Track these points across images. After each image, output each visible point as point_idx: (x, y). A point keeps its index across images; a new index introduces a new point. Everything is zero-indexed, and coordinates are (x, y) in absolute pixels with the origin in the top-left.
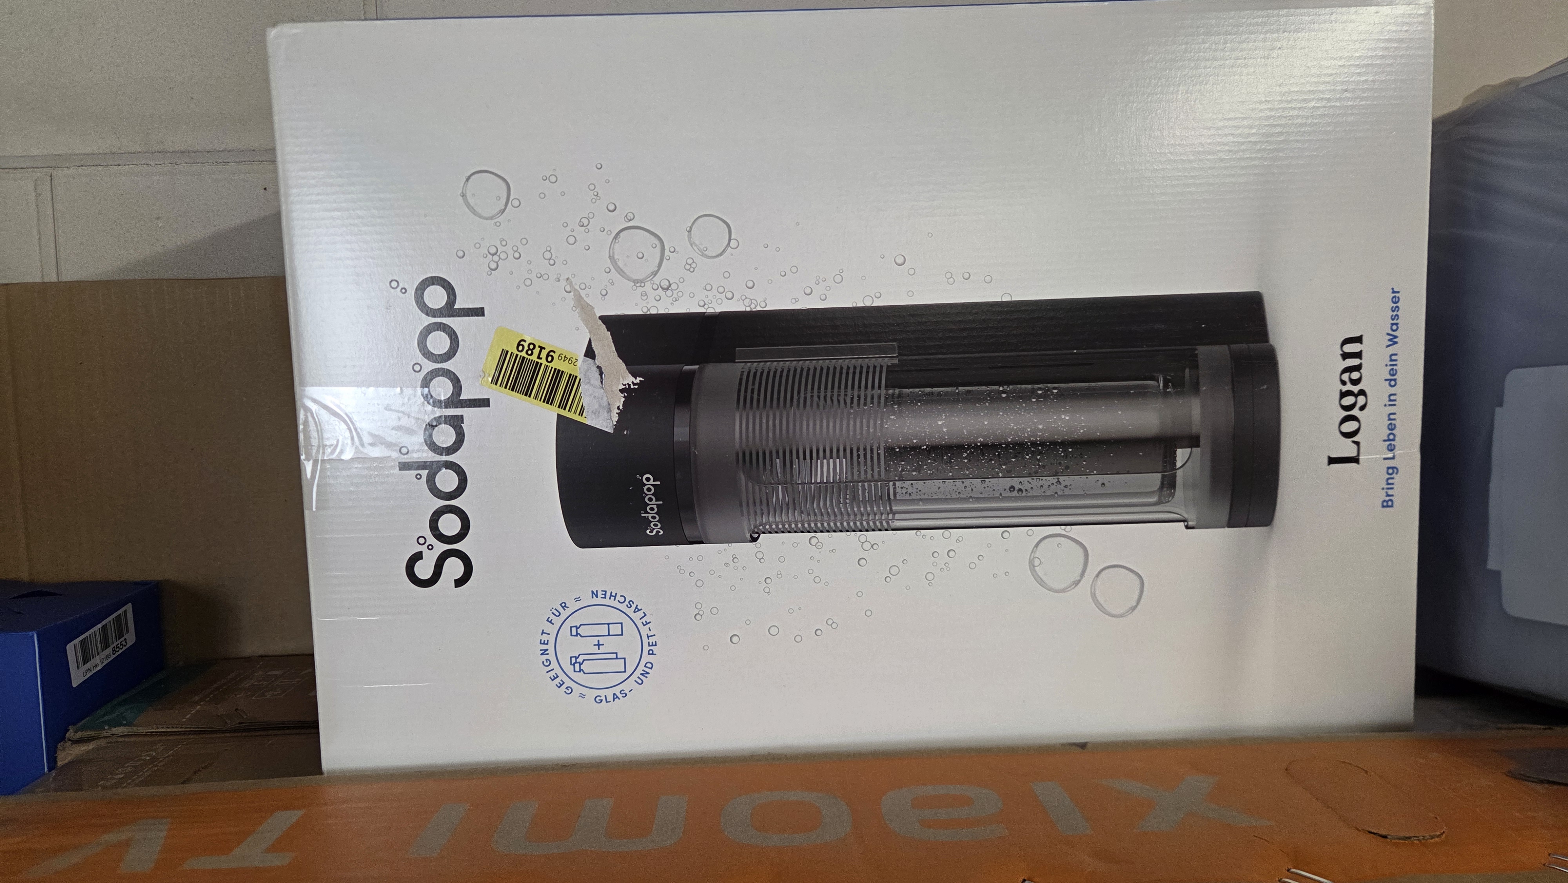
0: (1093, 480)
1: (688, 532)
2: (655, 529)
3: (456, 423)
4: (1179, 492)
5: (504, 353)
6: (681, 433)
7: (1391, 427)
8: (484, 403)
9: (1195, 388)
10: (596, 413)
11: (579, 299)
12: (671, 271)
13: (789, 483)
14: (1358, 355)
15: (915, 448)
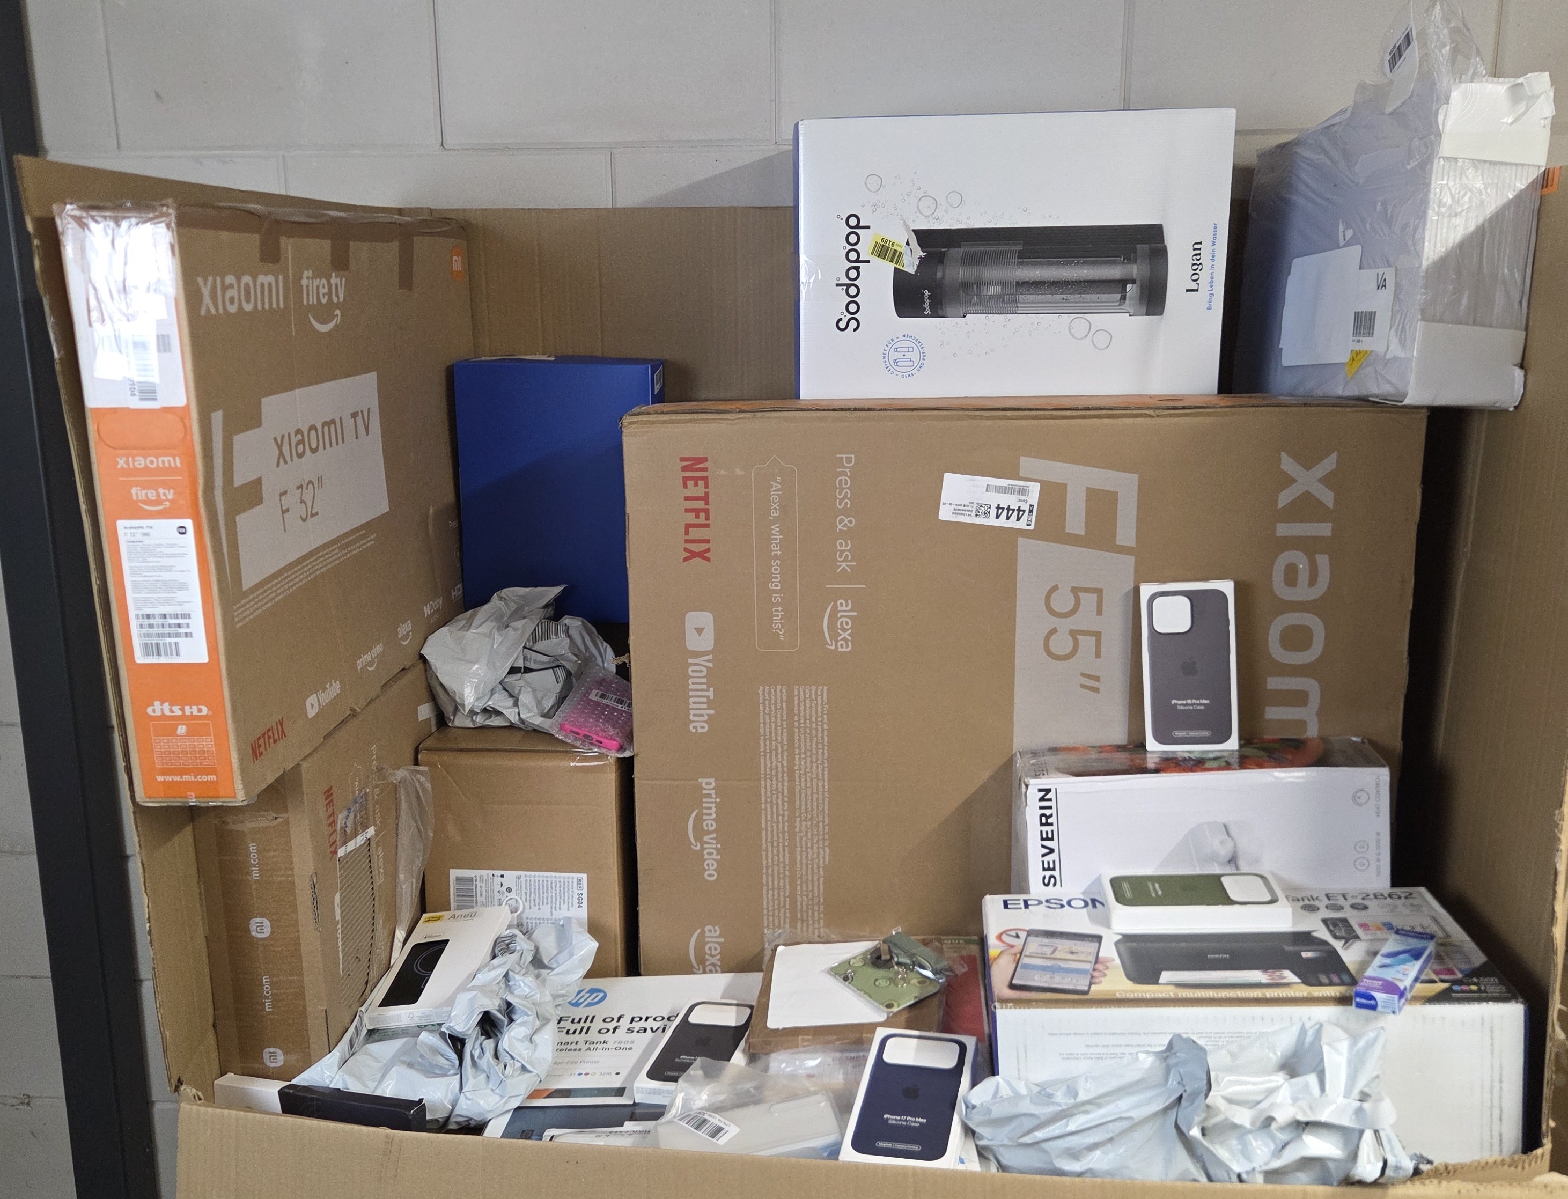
0: (1093, 296)
1: (940, 313)
2: (928, 312)
3: (857, 269)
4: (1127, 302)
5: (876, 243)
6: (939, 275)
7: (1212, 278)
8: (868, 262)
9: (1135, 262)
10: (909, 266)
11: (905, 222)
12: (939, 213)
13: (978, 295)
14: (1200, 249)
15: (1027, 282)
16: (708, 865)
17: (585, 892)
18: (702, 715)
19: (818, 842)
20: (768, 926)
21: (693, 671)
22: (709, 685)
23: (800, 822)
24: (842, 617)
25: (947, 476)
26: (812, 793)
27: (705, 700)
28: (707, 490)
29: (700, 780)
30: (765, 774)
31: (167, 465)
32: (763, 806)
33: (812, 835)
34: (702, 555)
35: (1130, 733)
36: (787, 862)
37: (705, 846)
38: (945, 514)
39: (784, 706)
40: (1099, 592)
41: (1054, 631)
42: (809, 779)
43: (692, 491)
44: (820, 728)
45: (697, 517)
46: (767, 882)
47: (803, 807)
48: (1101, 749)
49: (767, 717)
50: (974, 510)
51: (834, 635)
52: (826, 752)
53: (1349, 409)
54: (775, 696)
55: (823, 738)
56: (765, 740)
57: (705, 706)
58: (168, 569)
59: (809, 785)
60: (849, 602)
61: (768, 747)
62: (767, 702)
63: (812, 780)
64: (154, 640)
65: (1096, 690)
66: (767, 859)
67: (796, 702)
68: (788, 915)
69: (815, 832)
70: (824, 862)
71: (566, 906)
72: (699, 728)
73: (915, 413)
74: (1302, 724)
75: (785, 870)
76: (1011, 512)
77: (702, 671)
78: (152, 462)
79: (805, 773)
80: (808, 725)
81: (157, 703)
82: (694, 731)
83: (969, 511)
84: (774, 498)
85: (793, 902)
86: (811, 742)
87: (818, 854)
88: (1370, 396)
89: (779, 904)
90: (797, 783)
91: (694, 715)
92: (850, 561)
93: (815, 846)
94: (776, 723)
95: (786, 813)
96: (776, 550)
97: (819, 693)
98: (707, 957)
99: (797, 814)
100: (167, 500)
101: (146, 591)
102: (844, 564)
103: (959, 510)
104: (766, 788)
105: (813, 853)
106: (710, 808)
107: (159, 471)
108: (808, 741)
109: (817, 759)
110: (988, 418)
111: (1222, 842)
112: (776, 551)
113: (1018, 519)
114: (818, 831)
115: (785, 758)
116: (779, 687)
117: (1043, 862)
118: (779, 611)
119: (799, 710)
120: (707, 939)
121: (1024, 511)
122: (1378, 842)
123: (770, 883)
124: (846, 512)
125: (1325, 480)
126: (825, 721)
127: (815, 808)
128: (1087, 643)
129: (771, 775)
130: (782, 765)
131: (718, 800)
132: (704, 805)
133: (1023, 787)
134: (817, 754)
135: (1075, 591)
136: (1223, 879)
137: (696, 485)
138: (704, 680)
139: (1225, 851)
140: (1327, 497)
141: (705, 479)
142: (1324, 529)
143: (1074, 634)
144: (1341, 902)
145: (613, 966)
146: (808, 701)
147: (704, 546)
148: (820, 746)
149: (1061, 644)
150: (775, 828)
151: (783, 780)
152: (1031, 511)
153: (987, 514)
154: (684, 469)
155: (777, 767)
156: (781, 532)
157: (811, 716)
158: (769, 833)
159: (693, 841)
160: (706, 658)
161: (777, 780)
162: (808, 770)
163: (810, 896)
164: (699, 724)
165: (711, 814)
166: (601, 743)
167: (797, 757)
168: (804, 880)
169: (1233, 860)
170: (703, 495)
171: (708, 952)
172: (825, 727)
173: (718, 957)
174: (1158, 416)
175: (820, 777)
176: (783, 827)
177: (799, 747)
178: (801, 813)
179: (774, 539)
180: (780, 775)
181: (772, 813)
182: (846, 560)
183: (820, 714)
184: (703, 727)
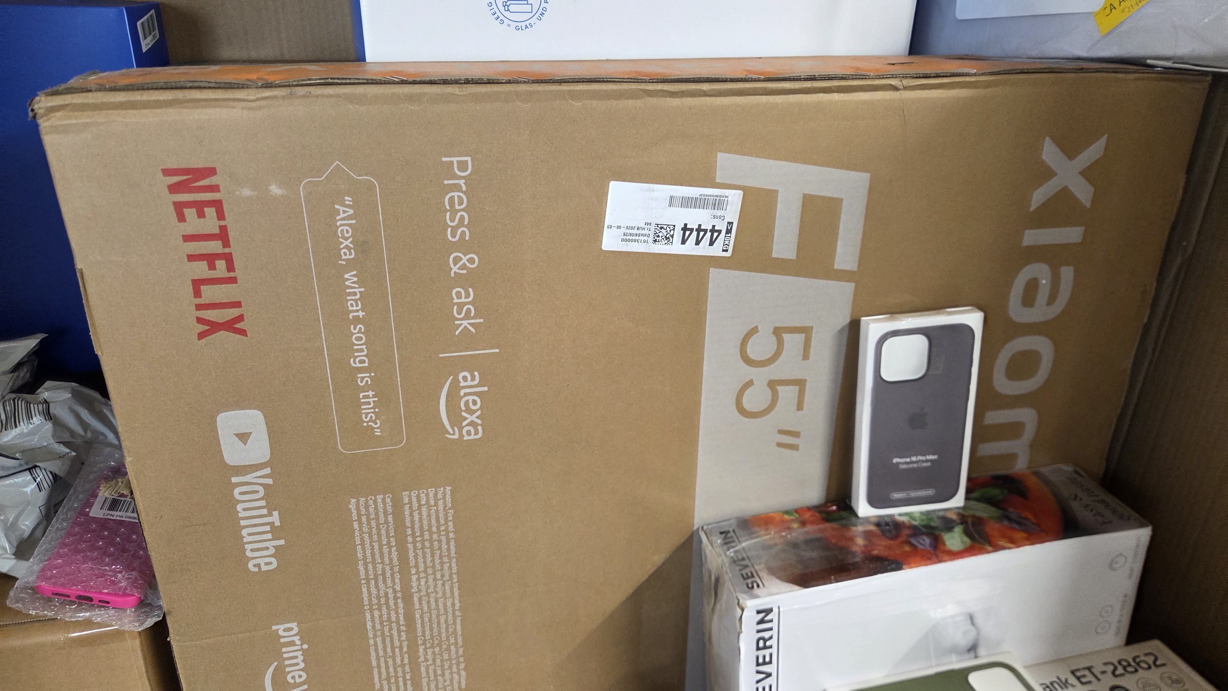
18: (267, 548)
19: (450, 667)
21: (243, 493)
23: (425, 649)
24: (466, 395)
25: (613, 185)
26: (438, 616)
27: (268, 528)
28: (222, 223)
29: (274, 628)
30: (371, 604)
32: (372, 642)
33: (442, 661)
34: (230, 326)
35: (829, 490)
38: (610, 242)
39: (391, 520)
40: (806, 331)
41: (749, 384)
42: (432, 600)
43: (196, 224)
44: (444, 539)
45: (212, 267)
47: (427, 633)
49: (366, 536)
50: (652, 233)
51: (456, 419)
52: (454, 565)
54: (376, 508)
55: (448, 549)
56: (366, 564)
57: (269, 536)
59: (433, 606)
60: (476, 373)
61: (371, 572)
62: (364, 519)
63: (436, 601)
67: (407, 512)
69: (446, 657)
70: (459, 687)
72: (263, 566)
73: (564, 87)
76: (702, 233)
77: (257, 492)
79: (428, 594)
80: (427, 537)
82: (255, 569)
83: (645, 235)
84: (344, 228)
86: (433, 556)
87: (452, 680)
90: (417, 607)
91: (252, 550)
92: (473, 318)
93: (447, 673)
94: (380, 541)
95: (405, 644)
96: (355, 309)
97: (440, 496)
99: (420, 642)
102: (465, 323)
103: (631, 235)
105: (445, 681)
106: (296, 657)
108: (428, 556)
109: (443, 576)
110: (673, 94)
112: (357, 311)
113: (712, 243)
114: (450, 655)
115: (397, 581)
116: (380, 498)
117: (757, 689)
118: (369, 398)
119: (412, 521)
121: (720, 232)
124: (463, 246)
126: (451, 528)
127: (443, 630)
128: (787, 393)
129: (379, 604)
130: (394, 590)
131: (305, 646)
132: (285, 656)
133: (738, 612)
134: (442, 570)
135: (778, 332)
137: (201, 215)
138: (263, 503)
140: (1085, 193)
141: (218, 205)
142: (1074, 235)
143: (773, 385)
146: (424, 509)
147: (231, 313)
148: (446, 560)
149: (758, 399)
150: (390, 662)
151: (397, 607)
152: (729, 231)
153: (668, 239)
154: (173, 189)
155: (386, 594)
156: (361, 283)
157: (430, 526)
158: (383, 670)
160: (261, 473)
161: (388, 608)
162: (431, 590)
164: (263, 559)
165: (298, 664)
167: (414, 578)
170: (217, 231)
172: (451, 535)
176: (402, 660)
177: (417, 566)
178: (425, 640)
179: (350, 294)
180: (392, 602)
181: (385, 647)
182: (467, 316)
183: (442, 522)
184: (270, 563)
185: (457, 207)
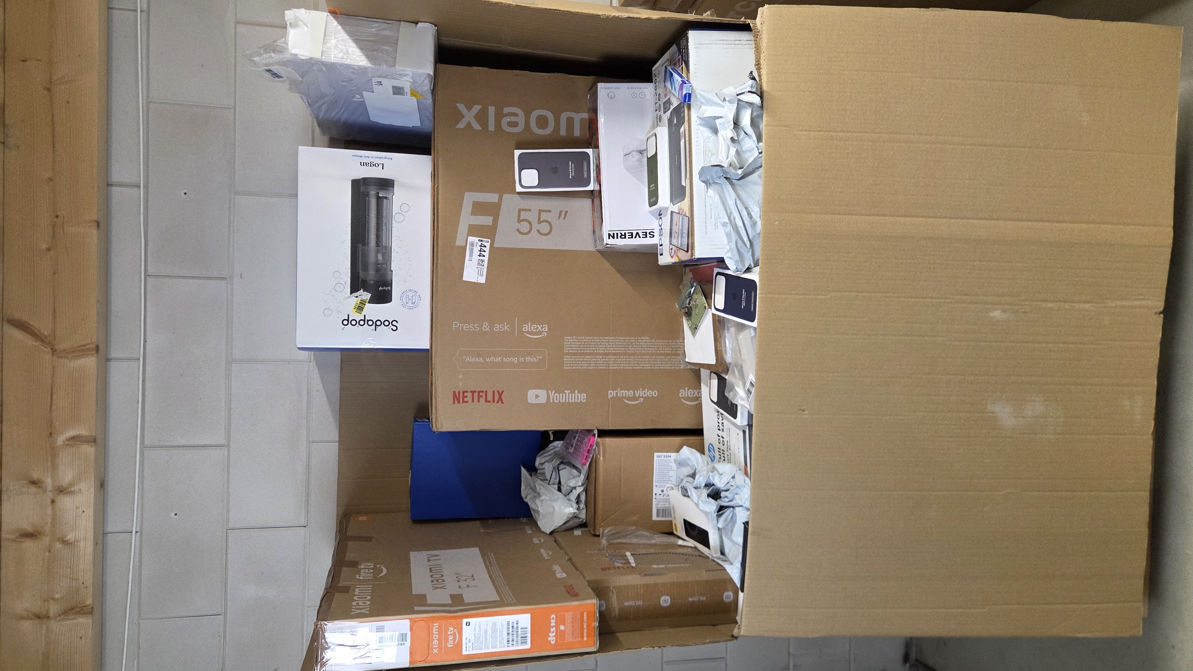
0: (384, 211)
1: (390, 282)
2: (389, 288)
3: (368, 321)
4: (387, 196)
5: (356, 312)
6: (372, 282)
7: (377, 157)
8: (365, 316)
9: (369, 192)
10: (367, 297)
11: (347, 298)
12: (342, 282)
13: (382, 264)
14: (364, 163)
15: (377, 242)
16: (650, 395)
17: (663, 454)
18: (578, 396)
19: (639, 342)
20: (679, 367)
21: (557, 400)
22: (563, 392)
23: (629, 350)
24: (531, 329)
25: (464, 279)
26: (615, 345)
27: (570, 395)
28: (469, 392)
29: (609, 397)
30: (606, 366)
31: (437, 630)
32: (622, 368)
33: (635, 345)
34: (500, 394)
35: (586, 198)
36: (648, 357)
37: (641, 396)
38: (482, 280)
39: (574, 357)
40: (520, 211)
41: (538, 231)
42: (609, 346)
43: (469, 399)
44: (584, 340)
45: (482, 396)
46: (658, 367)
47: (622, 349)
48: (593, 210)
49: (578, 365)
50: (480, 267)
51: (540, 333)
52: (595, 338)
53: (436, 98)
54: (569, 361)
55: (589, 339)
56: (590, 366)
57: (573, 395)
58: (486, 631)
59: (613, 346)
60: (524, 325)
61: (593, 365)
62: (572, 365)
63: (609, 345)
64: (520, 639)
65: (566, 212)
66: (647, 367)
67: (572, 351)
68: (674, 357)
69: (634, 344)
70: (649, 340)
71: (670, 463)
72: (584, 398)
73: (434, 293)
74: (582, 120)
75: (652, 358)
76: (482, 250)
77: (557, 396)
78: (436, 637)
79: (606, 347)
80: (583, 346)
81: (549, 639)
82: (585, 400)
83: (481, 269)
84: (473, 360)
85: (666, 355)
86: (591, 345)
87: (645, 342)
88: (431, 88)
89: (668, 361)
90: (610, 351)
91: (578, 400)
92: (504, 325)
93: (641, 344)
94: (581, 361)
95: (625, 357)
96: (498, 360)
97: (568, 340)
98: (695, 396)
99: (625, 352)
100: (453, 630)
101: (496, 642)
102: (506, 328)
103: (481, 274)
104: (613, 366)
105: (645, 345)
106: (623, 393)
107: (440, 633)
109: (599, 342)
110: (437, 260)
111: (633, 157)
113: (485, 247)
114: (634, 342)
115: (598, 357)
116: (565, 359)
117: (643, 237)
118: (528, 359)
119: (575, 350)
120: (686, 396)
121: (482, 244)
122: (631, 88)
123: (659, 365)
124: (481, 326)
125: (469, 109)
126: (581, 338)
127: (622, 343)
128: (544, 216)
129: (607, 364)
130: (602, 358)
131: (619, 389)
132: (621, 396)
133: (607, 246)
134: (597, 342)
135: (519, 221)
136: (649, 157)
137: (466, 397)
138: (561, 395)
139: (637, 156)
140: (477, 108)
141: (464, 392)
142: (492, 109)
143: (540, 222)
144: (658, 105)
145: (699, 441)
146: (572, 346)
147: (496, 394)
148: (593, 340)
149: (545, 228)
150: (632, 363)
151: (609, 358)
152: (482, 241)
153: (483, 261)
154: (459, 402)
155: (603, 361)
156: (490, 357)
157: (578, 344)
158: (635, 365)
159: (639, 401)
160: (550, 393)
161: (609, 361)
162: (604, 346)
163: (665, 346)
164: (582, 398)
165: (626, 393)
166: (591, 445)
167: (598, 351)
168: (657, 349)
169: (641, 152)
170: (471, 394)
171: (692, 395)
172: (584, 338)
173: (695, 391)
174: (438, 183)
175: (608, 341)
176: (632, 358)
177: (594, 350)
178: (625, 350)
179: (493, 361)
180: (607, 360)
181: (625, 364)
182: (504, 327)
183: (577, 340)
184: (584, 396)
185: (468, 327)
